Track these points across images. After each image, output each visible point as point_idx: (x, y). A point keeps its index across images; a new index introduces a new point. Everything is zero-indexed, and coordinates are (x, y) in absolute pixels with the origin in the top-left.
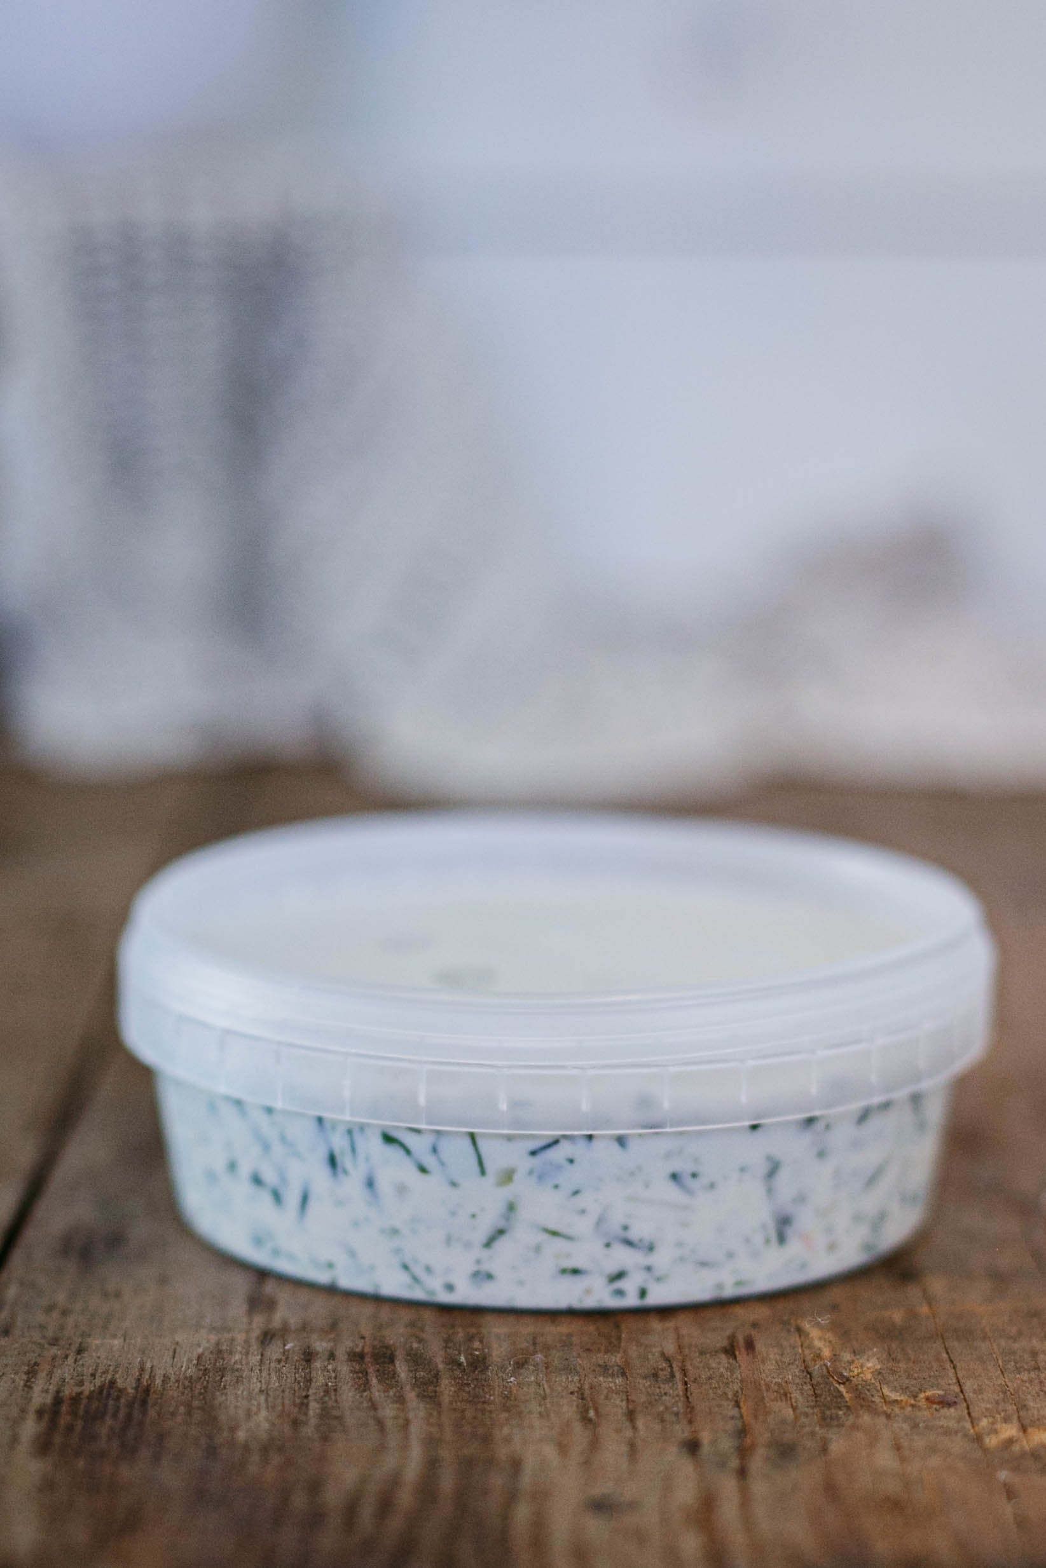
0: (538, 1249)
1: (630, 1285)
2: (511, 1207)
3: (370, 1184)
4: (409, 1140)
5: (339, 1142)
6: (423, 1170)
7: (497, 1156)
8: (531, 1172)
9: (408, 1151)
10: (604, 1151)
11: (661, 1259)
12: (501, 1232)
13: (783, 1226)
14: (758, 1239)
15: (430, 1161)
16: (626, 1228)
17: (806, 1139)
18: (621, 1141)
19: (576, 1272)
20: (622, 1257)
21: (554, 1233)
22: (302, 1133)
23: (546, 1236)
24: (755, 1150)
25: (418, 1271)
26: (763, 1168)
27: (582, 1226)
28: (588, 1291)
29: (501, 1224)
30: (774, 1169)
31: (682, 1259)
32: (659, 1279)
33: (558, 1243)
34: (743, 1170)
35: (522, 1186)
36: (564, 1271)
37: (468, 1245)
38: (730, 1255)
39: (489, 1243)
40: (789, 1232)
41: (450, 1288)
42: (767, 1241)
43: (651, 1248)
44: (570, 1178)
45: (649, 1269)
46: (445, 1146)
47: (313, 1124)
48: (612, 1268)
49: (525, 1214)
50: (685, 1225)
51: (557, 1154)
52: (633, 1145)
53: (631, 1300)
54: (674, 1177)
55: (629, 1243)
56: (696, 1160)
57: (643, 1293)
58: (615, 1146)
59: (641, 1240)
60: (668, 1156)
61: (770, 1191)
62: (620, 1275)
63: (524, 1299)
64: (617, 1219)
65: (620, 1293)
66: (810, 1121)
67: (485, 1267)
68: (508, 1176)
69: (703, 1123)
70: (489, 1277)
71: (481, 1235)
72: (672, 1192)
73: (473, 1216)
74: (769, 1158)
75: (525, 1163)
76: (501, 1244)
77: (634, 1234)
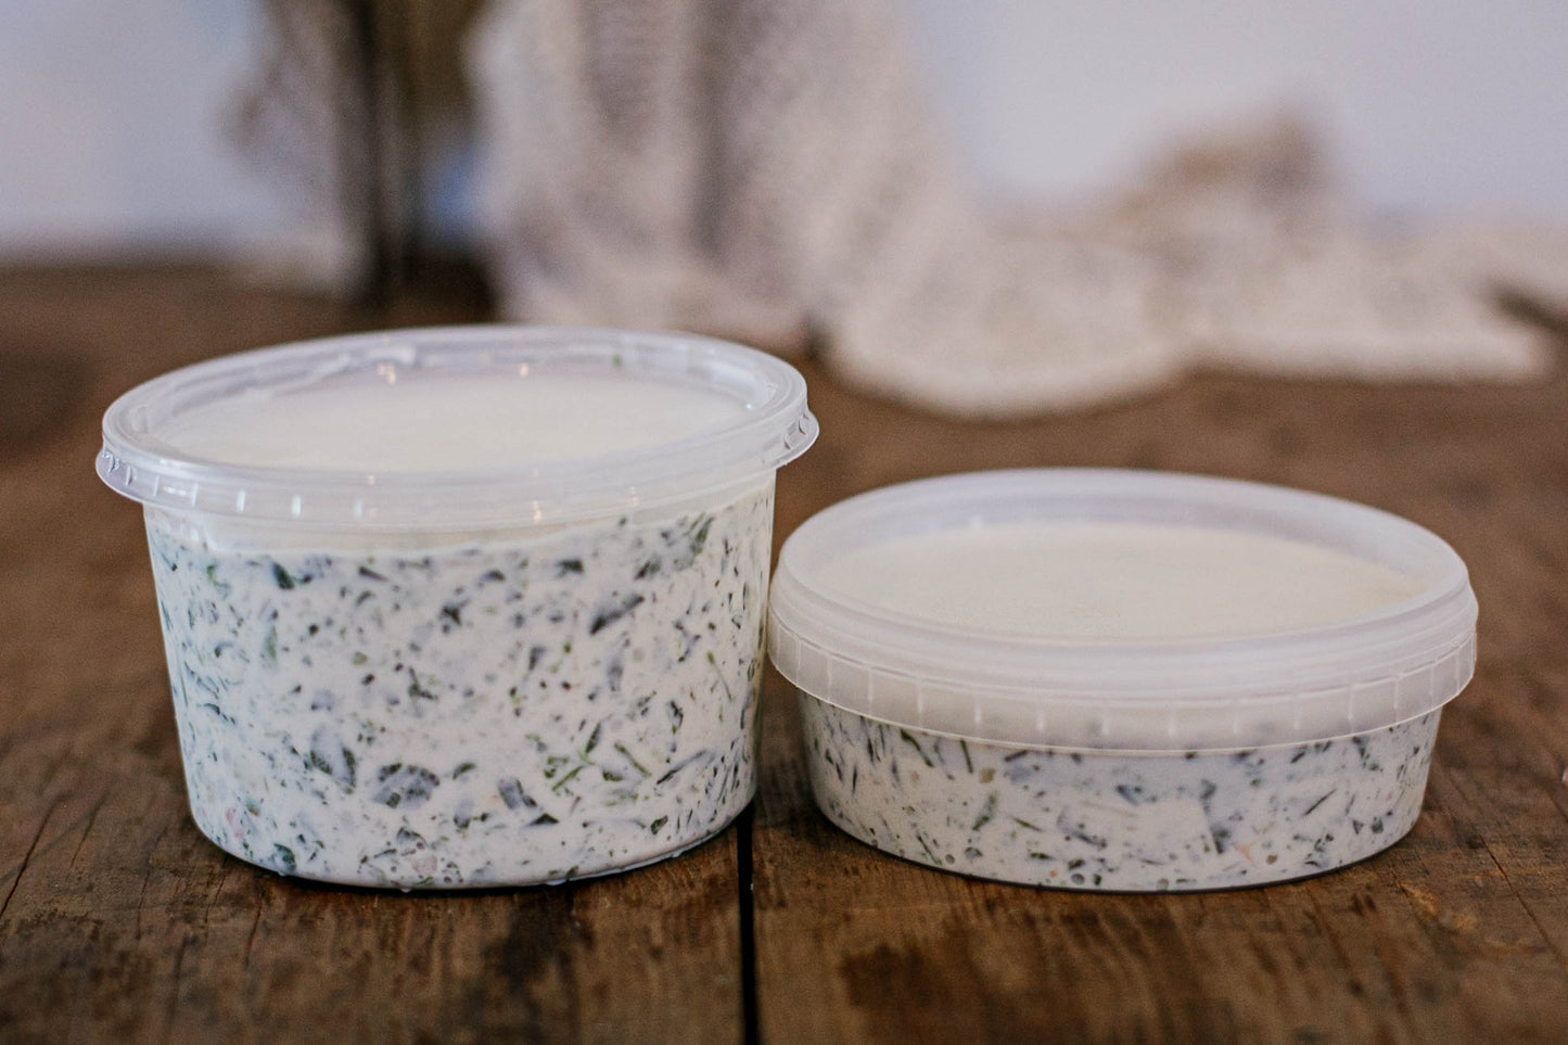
0: (1013, 835)
1: (1088, 872)
2: (992, 800)
3: (894, 770)
4: (920, 740)
5: (874, 735)
6: (929, 763)
7: (982, 760)
8: (1006, 774)
9: (918, 748)
10: (1063, 765)
11: (1113, 854)
12: (986, 819)
13: (1220, 839)
14: (1198, 847)
15: (933, 757)
16: (1082, 826)
17: (1241, 769)
18: (1076, 757)
19: (1043, 857)
20: (1079, 850)
21: (1026, 825)
22: (852, 726)
23: (1019, 825)
24: (1193, 774)
25: (929, 843)
26: (1201, 790)
27: (1047, 821)
28: (1053, 874)
29: (986, 812)
30: (1209, 791)
31: (1130, 856)
32: (1111, 870)
33: (1029, 833)
34: (1181, 789)
35: (1000, 784)
36: (1034, 855)
37: (961, 826)
38: (1173, 857)
39: (976, 828)
40: (1226, 842)
41: (950, 858)
42: (1207, 849)
43: (1103, 845)
44: (1036, 783)
45: (1102, 860)
46: (943, 747)
47: (858, 722)
48: (1073, 856)
49: (1003, 806)
50: (1131, 829)
51: (1026, 762)
52: (1087, 763)
53: (1089, 885)
54: (1121, 790)
55: (1085, 838)
56: (1139, 777)
57: (1098, 880)
58: (1070, 761)
59: (1095, 837)
60: (1115, 772)
61: (1207, 809)
62: (1079, 863)
63: (1004, 875)
64: (1074, 819)
65: (1080, 878)
66: (1243, 756)
67: (975, 845)
68: (988, 776)
69: (1143, 748)
70: (979, 853)
71: (971, 821)
72: (1120, 803)
73: (965, 804)
74: (1205, 782)
75: (1000, 766)
76: (985, 829)
77: (1090, 831)
